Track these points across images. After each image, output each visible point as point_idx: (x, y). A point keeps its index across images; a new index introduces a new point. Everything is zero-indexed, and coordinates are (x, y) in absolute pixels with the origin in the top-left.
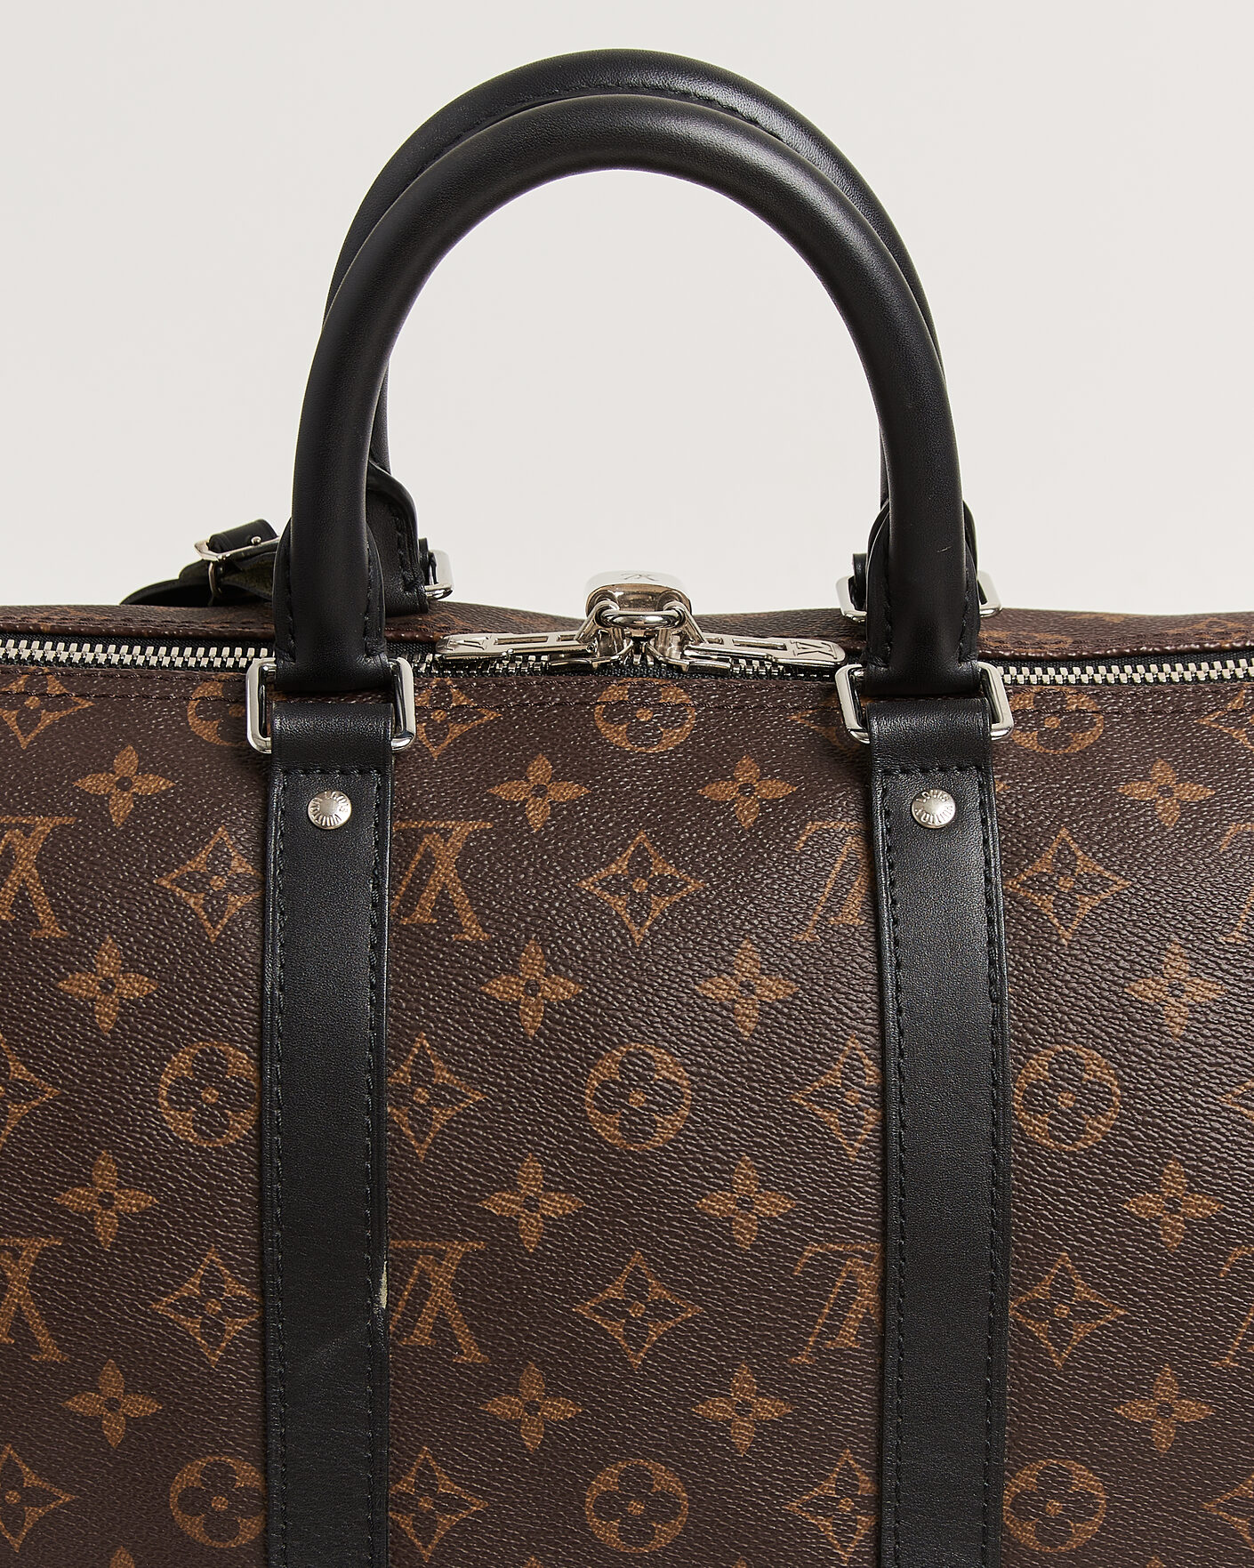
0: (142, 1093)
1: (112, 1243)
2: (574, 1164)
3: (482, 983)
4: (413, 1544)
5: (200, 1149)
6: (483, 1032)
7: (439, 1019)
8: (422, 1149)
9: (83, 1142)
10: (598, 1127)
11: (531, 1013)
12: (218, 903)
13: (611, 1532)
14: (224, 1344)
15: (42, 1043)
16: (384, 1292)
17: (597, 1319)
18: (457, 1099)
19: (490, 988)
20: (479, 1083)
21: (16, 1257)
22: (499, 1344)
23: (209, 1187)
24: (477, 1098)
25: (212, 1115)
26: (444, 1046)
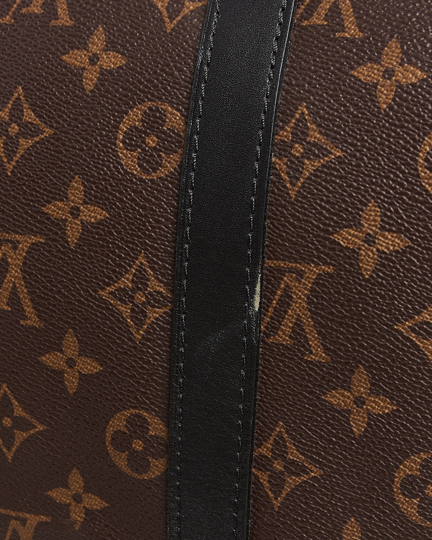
0: (107, 136)
1: (76, 244)
2: (405, 211)
3: (352, 68)
4: (268, 496)
5: (141, 180)
6: (348, 104)
7: (317, 93)
8: (294, 190)
9: (65, 168)
10: (426, 183)
11: (385, 92)
12: (177, 6)
13: (412, 508)
14: (145, 327)
15: (46, 97)
16: (257, 298)
17: (413, 336)
18: (323, 154)
19: (358, 72)
20: (341, 143)
21: (15, 248)
22: (339, 349)
23: (144, 208)
24: (338, 154)
25: (152, 155)
26: (318, 113)
